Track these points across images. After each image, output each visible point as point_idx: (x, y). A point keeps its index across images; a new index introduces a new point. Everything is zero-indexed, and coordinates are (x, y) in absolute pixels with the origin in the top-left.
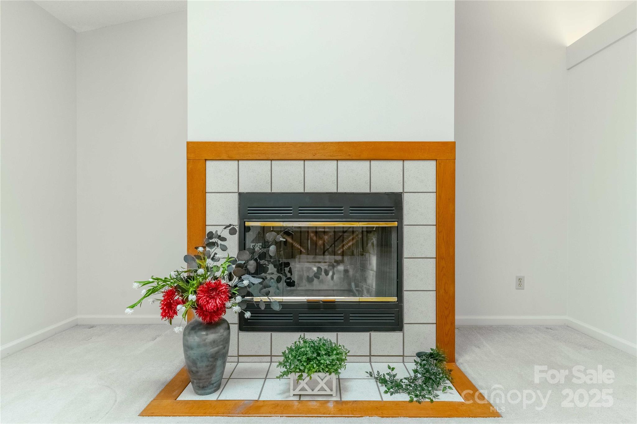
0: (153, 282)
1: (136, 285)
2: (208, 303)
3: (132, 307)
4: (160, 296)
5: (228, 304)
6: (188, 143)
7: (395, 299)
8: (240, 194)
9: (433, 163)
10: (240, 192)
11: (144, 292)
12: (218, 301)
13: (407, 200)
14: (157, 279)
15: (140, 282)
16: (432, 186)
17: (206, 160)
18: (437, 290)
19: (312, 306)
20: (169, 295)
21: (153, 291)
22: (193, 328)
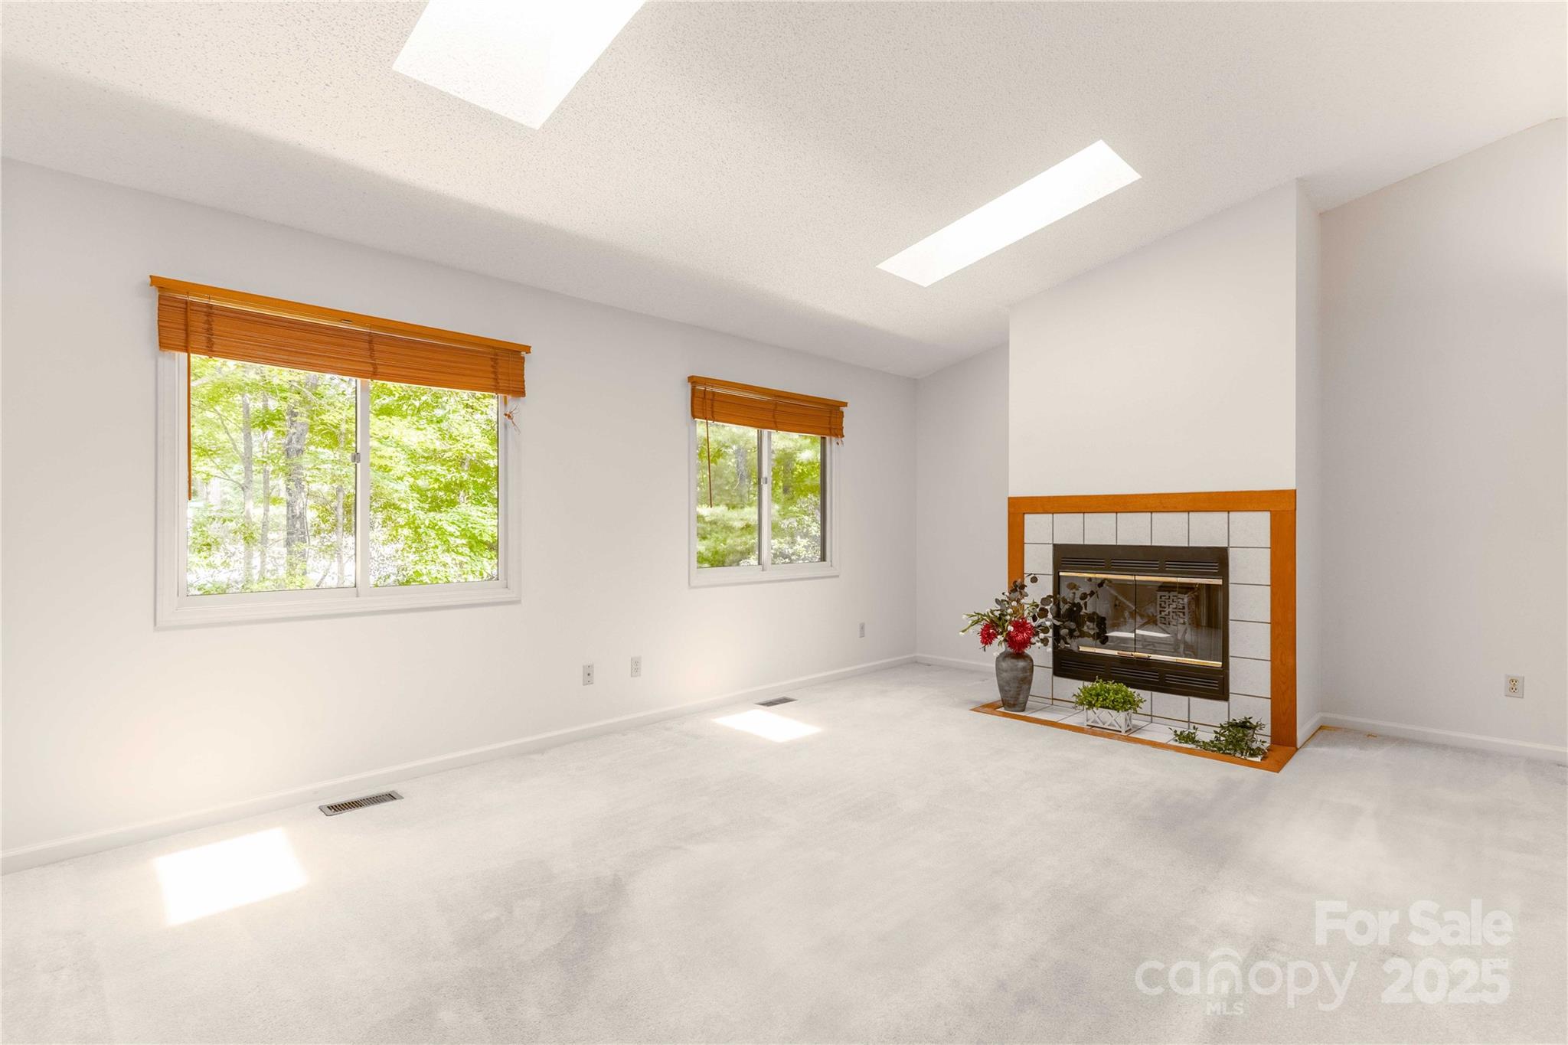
0: (973, 616)
1: (964, 616)
2: (1018, 636)
3: (963, 631)
4: (979, 628)
5: (1033, 640)
6: (1009, 498)
7: (1219, 664)
8: (1055, 546)
9: (1267, 515)
10: (1055, 543)
11: (970, 622)
12: (1025, 634)
13: (1233, 556)
14: (978, 614)
15: (967, 615)
16: (1266, 540)
17: (1024, 514)
18: (1272, 660)
19: (1124, 661)
20: (987, 627)
21: (977, 622)
22: (1004, 656)
